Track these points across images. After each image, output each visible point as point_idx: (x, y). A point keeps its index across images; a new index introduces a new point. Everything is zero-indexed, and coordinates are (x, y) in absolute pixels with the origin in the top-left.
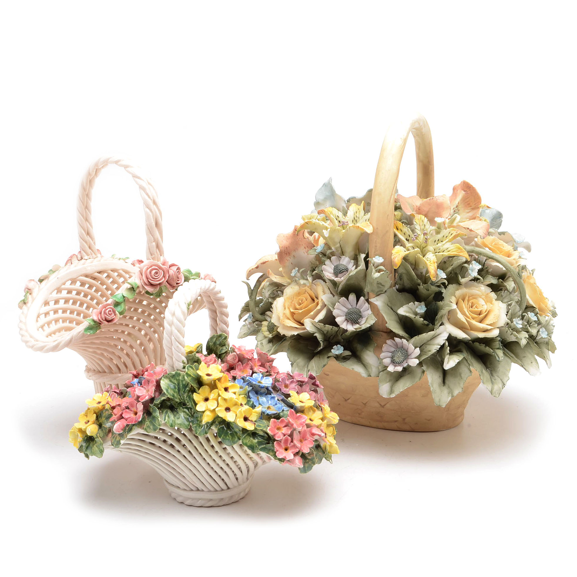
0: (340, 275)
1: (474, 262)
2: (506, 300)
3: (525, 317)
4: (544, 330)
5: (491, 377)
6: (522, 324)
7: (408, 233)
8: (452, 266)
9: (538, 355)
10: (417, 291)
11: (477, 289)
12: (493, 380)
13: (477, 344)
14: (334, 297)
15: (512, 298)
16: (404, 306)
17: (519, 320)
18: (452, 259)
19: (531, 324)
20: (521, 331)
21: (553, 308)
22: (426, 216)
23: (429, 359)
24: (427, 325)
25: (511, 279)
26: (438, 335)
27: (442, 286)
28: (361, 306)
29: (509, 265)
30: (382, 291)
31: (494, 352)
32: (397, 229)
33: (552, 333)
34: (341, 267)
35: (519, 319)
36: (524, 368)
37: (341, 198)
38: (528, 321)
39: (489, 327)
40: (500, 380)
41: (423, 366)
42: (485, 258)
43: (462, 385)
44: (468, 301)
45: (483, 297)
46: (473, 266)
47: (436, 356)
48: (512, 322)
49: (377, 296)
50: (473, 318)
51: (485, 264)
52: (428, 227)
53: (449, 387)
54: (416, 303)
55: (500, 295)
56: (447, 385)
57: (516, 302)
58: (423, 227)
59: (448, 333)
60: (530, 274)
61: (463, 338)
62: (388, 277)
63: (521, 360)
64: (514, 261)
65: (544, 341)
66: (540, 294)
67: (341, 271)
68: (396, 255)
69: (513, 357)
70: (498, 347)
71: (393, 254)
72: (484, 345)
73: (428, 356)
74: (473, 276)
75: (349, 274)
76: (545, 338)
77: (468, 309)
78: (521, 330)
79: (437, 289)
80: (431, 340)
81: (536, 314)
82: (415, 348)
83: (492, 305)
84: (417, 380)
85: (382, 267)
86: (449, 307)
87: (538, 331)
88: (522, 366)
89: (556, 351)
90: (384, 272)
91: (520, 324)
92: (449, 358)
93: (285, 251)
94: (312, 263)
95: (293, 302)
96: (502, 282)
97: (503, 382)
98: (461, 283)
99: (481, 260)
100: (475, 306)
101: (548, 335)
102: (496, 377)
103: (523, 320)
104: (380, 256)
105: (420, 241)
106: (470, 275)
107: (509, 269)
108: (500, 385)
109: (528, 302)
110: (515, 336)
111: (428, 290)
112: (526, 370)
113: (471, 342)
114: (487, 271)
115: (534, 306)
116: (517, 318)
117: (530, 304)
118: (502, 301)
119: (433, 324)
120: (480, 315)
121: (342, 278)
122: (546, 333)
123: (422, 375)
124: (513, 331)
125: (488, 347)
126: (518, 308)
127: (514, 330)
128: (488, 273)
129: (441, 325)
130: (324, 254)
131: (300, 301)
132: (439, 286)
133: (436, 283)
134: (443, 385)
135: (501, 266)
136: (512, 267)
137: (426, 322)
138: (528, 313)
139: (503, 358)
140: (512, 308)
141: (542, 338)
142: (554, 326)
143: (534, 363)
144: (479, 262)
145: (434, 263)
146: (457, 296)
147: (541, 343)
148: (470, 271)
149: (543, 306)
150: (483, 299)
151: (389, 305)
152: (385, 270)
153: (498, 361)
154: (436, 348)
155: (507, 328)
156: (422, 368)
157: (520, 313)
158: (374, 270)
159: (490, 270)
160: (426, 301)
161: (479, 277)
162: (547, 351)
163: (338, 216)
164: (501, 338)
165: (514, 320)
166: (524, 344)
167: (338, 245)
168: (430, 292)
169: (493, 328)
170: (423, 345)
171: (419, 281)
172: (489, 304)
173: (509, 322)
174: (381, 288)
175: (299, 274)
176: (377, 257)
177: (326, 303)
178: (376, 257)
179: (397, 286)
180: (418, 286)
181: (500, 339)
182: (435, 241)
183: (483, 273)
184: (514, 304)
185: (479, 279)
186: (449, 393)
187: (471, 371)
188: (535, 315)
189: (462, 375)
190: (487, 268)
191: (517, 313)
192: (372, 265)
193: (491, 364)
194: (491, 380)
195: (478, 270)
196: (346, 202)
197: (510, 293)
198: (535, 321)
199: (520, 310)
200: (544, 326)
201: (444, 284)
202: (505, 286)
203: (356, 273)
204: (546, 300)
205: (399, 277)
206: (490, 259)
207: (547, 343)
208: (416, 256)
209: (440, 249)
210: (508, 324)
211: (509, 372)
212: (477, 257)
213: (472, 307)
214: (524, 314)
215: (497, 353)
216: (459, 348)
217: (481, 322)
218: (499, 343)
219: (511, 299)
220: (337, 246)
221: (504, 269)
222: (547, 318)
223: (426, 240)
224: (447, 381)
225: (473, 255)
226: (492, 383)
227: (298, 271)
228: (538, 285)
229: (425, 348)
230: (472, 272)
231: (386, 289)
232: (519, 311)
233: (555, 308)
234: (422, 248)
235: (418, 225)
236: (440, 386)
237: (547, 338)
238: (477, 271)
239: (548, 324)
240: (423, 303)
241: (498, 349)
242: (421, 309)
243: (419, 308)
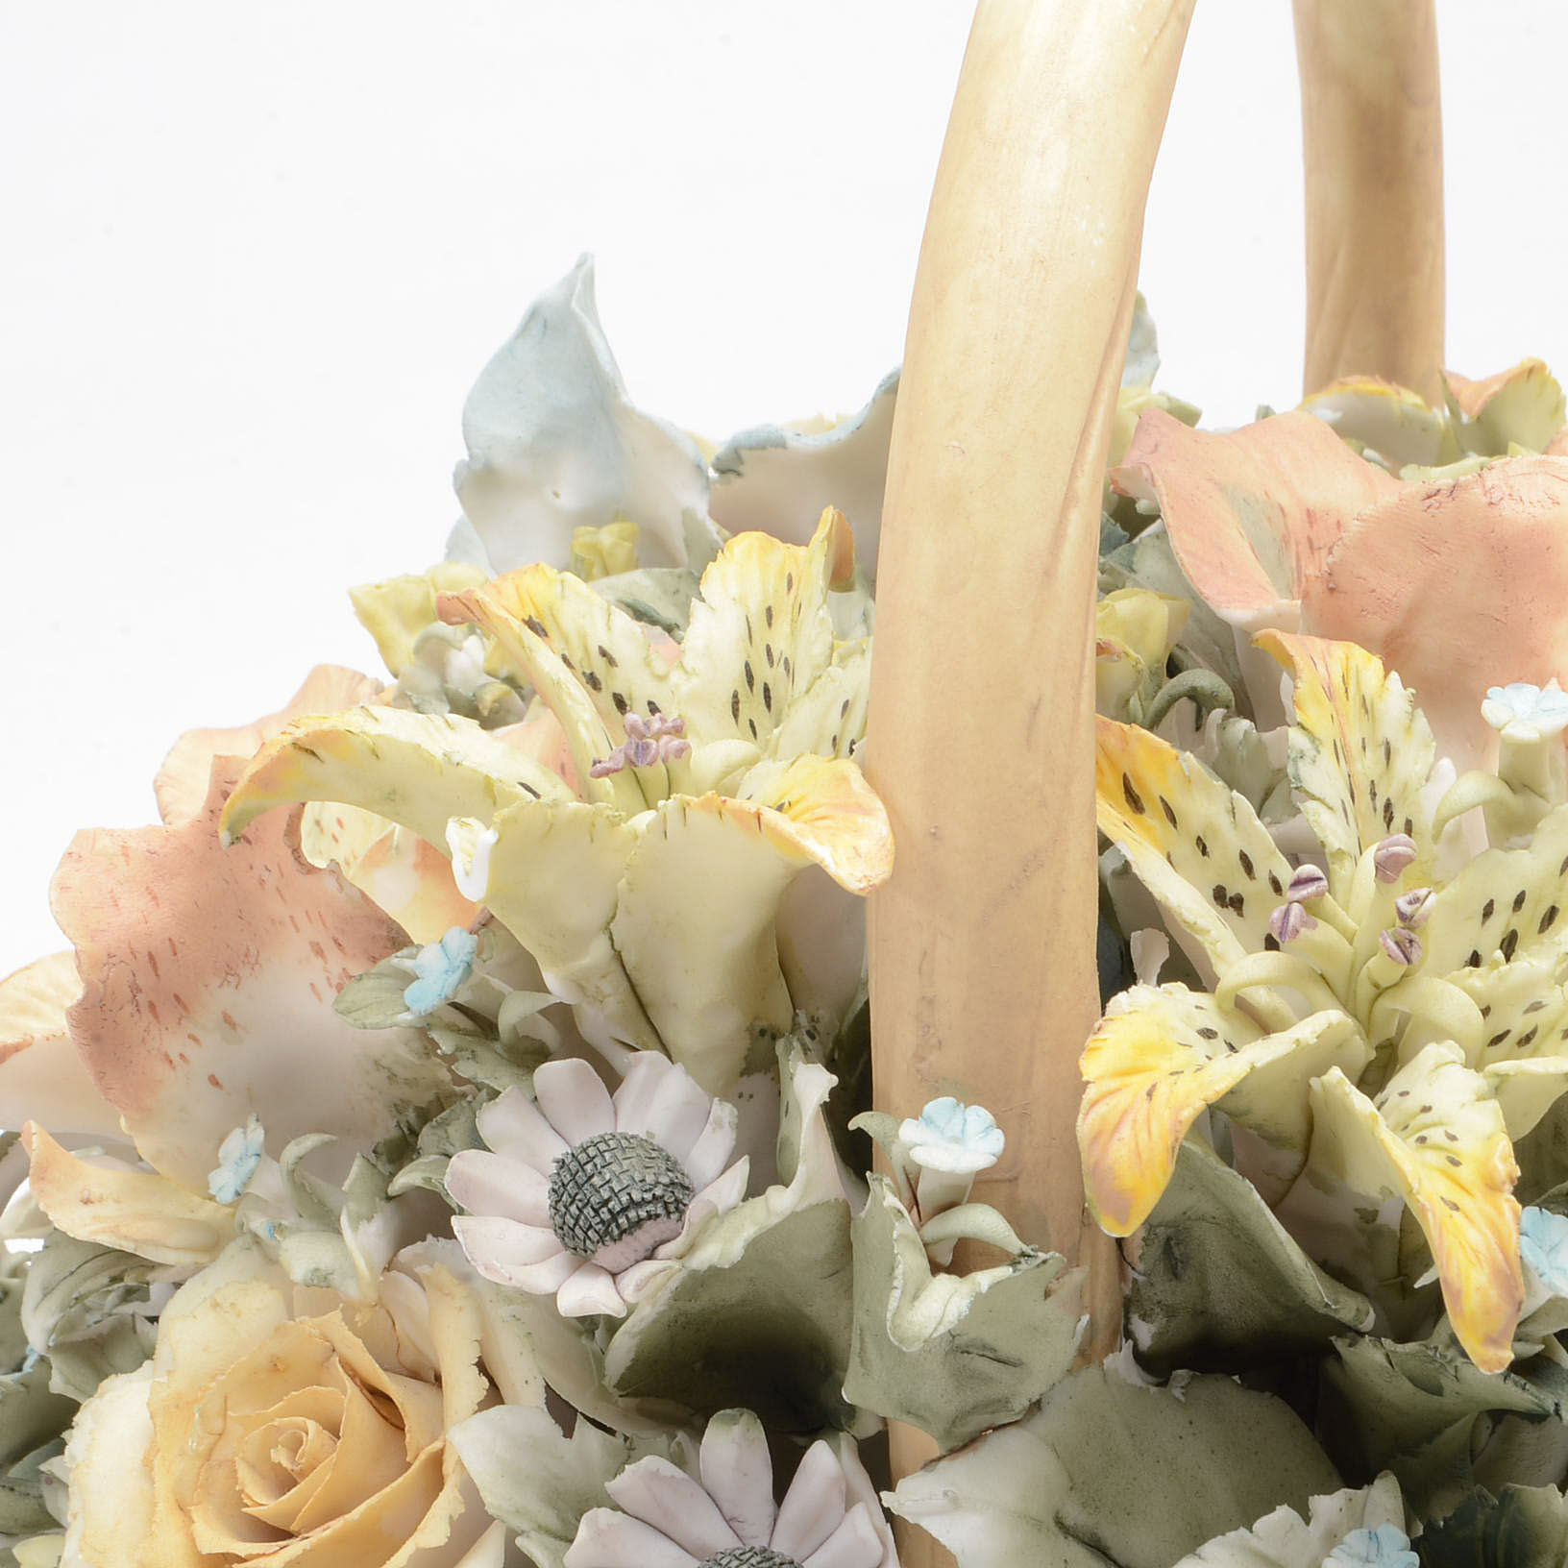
0: (609, 1254)
7: (1229, 842)
14: (568, 1433)
16: (1209, 1548)
22: (1394, 652)
28: (816, 1530)
30: (1003, 1403)
32: (1134, 801)
34: (625, 1179)
37: (661, 439)
49: (953, 1452)
52: (1420, 769)
54: (1322, 1499)
58: (1368, 765)
62: (1047, 1294)
67: (614, 1216)
68: (1121, 1100)
71: (1091, 1093)
75: (691, 1248)
85: (984, 1221)
90: (1003, 1272)
95: (223, 1452)
104: (968, 1095)
105: (1352, 924)
121: (631, 1279)
130: (479, 1023)
131: (280, 1456)
151: (1074, 1515)
152: (1015, 1244)
158: (910, 1261)
163: (604, 653)
167: (598, 952)
174: (988, 1380)
175: (273, 1181)
176: (939, 1107)
178: (930, 1108)
179: (1145, 1333)
180: (1341, 1343)
182: (1488, 911)
196: (712, 473)
203: (753, 1245)
205: (1156, 1250)
208: (1316, 1094)
209: (1536, 1007)
220: (586, 961)
223: (1407, 933)
227: (273, 1149)
231: (1032, 1390)
234: (1365, 991)
235: (1327, 754)
240: (1384, 1495)
242: (1367, 1560)
243: (1351, 1556)
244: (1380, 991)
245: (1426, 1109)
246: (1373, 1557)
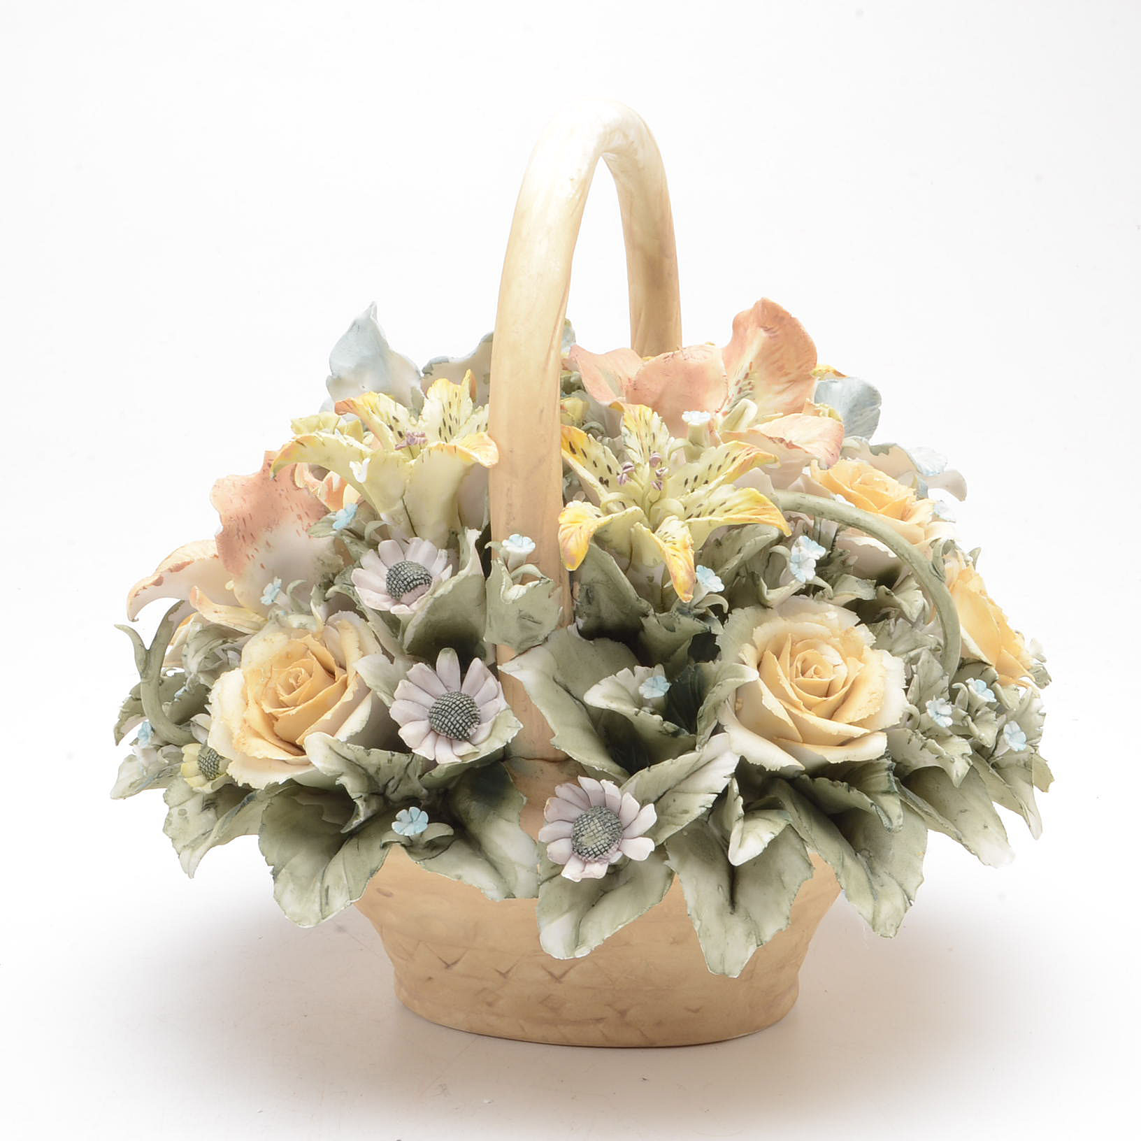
0: (406, 597)
1: (803, 539)
2: (900, 647)
3: (960, 696)
4: (1016, 727)
5: (869, 879)
6: (950, 716)
7: (604, 462)
8: (741, 555)
9: (1002, 801)
10: (641, 634)
11: (817, 618)
12: (877, 887)
13: (824, 782)
14: (392, 663)
15: (919, 638)
16: (602, 682)
17: (942, 704)
18: (739, 533)
19: (979, 713)
20: (951, 736)
21: (1036, 661)
22: (656, 407)
23: (685, 834)
24: (675, 734)
25: (913, 583)
26: (709, 762)
27: (712, 614)
28: (476, 687)
29: (907, 544)
30: (536, 637)
31: (876, 803)
32: (573, 451)
33: (1041, 735)
34: (411, 573)
35: (942, 700)
36: (965, 845)
37: (404, 363)
38: (969, 705)
39: (857, 731)
40: (898, 888)
41: (667, 858)
42: (835, 526)
43: (786, 909)
44: (792, 655)
45: (836, 640)
46: (800, 551)
47: (707, 822)
48: (923, 710)
49: (520, 654)
50: (809, 707)
51: (836, 544)
52: (664, 441)
53: (748, 915)
54: (638, 669)
55: (886, 632)
56: (741, 911)
57: (930, 650)
58: (648, 441)
59: (737, 754)
60: (967, 565)
61: (782, 768)
62: (549, 597)
63: (954, 822)
64: (921, 531)
65: (1018, 761)
66: (998, 623)
67: (409, 583)
68: (572, 529)
69: (930, 815)
70: (884, 787)
71: (562, 527)
72: (845, 784)
73: (679, 828)
74: (804, 581)
75: (434, 592)
76: (1019, 752)
77: (791, 680)
78: (950, 733)
79: (699, 626)
80: (688, 777)
81: (991, 684)
82: (643, 804)
83: (861, 665)
84: (652, 899)
85: (530, 568)
86: (737, 677)
87: (1000, 732)
88: (960, 840)
89: (1052, 786)
90: (538, 582)
91: (945, 716)
92: (743, 831)
93: (239, 530)
94: (323, 564)
95: (271, 685)
96: (887, 594)
97: (905, 891)
98: (769, 604)
99: (823, 531)
100: (813, 668)
101: (1027, 741)
102: (885, 878)
103: (953, 704)
104: (523, 534)
105: (643, 484)
106: (794, 577)
107: (907, 556)
108: (899, 901)
109: (965, 648)
110: (934, 751)
111: (673, 630)
112: (969, 850)
113: (805, 776)
114: (844, 562)
115: (984, 659)
116: (937, 699)
117: (973, 654)
118: (890, 651)
119: (693, 729)
120: (827, 695)
121: (414, 606)
122: (1023, 736)
123: (665, 885)
124: (928, 738)
125: (855, 790)
126: (937, 668)
127: (928, 734)
128: (845, 567)
129: (715, 732)
130: (358, 536)
131: (292, 681)
132: (703, 617)
133: (695, 607)
134: (729, 909)
135: (883, 547)
136: (914, 549)
137: (670, 726)
138: (967, 681)
139: (902, 819)
140: (920, 670)
141: (1011, 751)
142: (1044, 715)
143: (992, 828)
144: (819, 539)
145: (686, 548)
146: (758, 644)
147: (1009, 766)
148: (793, 567)
149: (1009, 657)
150: (834, 647)
151: (559, 678)
152: (539, 575)
153: (889, 830)
154: (702, 804)
155: (909, 731)
156: (667, 862)
157: (945, 683)
158: (506, 578)
159: (852, 561)
160: (668, 661)
161: (821, 582)
162: (1028, 786)
163: (394, 418)
164: (893, 760)
165: (928, 704)
166: (960, 775)
167: (399, 506)
168: (677, 635)
169: (868, 731)
170: (665, 793)
171: (644, 604)
172: (852, 660)
173: (914, 710)
174: (531, 629)
175: (284, 599)
176: (515, 537)
177: (369, 683)
178: (511, 537)
179: (581, 622)
180: (643, 620)
181: (891, 762)
182: (686, 483)
183: (832, 569)
184: (925, 656)
185: (822, 588)
186: (749, 935)
187: (810, 865)
188: (987, 687)
189: (786, 878)
190: (841, 555)
191: (935, 682)
192: (500, 562)
193: (866, 838)
194: (872, 888)
195: (817, 561)
196: (422, 375)
197: (914, 625)
198: (989, 704)
199: (945, 674)
200: (1015, 716)
201: (717, 609)
202: (898, 606)
203: (454, 587)
204: (1018, 641)
205: (584, 594)
206: (850, 528)
207: (1027, 766)
208: (632, 530)
209: (701, 505)
210: (911, 716)
211: (922, 860)
212: (811, 523)
213: (803, 674)
214: (955, 685)
215: (885, 808)
216: (772, 796)
217: (831, 716)
218: (889, 776)
219: (916, 641)
220: (395, 508)
221: (892, 555)
222: (1022, 690)
223: (660, 480)
224: (740, 899)
225: (800, 518)
226: (875, 896)
227: (283, 588)
228: (991, 595)
229: (671, 802)
230: (799, 568)
231: (545, 631)
232: (942, 678)
233: (1044, 661)
234: (647, 504)
235: (634, 436)
236: (720, 914)
237: (1024, 751)
238: (815, 566)
239: (1026, 709)
240: (659, 670)
241: (887, 792)
242: (653, 687)
243: (648, 686)
244: (652, 504)
245: (666, 533)
246: (655, 685)
